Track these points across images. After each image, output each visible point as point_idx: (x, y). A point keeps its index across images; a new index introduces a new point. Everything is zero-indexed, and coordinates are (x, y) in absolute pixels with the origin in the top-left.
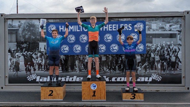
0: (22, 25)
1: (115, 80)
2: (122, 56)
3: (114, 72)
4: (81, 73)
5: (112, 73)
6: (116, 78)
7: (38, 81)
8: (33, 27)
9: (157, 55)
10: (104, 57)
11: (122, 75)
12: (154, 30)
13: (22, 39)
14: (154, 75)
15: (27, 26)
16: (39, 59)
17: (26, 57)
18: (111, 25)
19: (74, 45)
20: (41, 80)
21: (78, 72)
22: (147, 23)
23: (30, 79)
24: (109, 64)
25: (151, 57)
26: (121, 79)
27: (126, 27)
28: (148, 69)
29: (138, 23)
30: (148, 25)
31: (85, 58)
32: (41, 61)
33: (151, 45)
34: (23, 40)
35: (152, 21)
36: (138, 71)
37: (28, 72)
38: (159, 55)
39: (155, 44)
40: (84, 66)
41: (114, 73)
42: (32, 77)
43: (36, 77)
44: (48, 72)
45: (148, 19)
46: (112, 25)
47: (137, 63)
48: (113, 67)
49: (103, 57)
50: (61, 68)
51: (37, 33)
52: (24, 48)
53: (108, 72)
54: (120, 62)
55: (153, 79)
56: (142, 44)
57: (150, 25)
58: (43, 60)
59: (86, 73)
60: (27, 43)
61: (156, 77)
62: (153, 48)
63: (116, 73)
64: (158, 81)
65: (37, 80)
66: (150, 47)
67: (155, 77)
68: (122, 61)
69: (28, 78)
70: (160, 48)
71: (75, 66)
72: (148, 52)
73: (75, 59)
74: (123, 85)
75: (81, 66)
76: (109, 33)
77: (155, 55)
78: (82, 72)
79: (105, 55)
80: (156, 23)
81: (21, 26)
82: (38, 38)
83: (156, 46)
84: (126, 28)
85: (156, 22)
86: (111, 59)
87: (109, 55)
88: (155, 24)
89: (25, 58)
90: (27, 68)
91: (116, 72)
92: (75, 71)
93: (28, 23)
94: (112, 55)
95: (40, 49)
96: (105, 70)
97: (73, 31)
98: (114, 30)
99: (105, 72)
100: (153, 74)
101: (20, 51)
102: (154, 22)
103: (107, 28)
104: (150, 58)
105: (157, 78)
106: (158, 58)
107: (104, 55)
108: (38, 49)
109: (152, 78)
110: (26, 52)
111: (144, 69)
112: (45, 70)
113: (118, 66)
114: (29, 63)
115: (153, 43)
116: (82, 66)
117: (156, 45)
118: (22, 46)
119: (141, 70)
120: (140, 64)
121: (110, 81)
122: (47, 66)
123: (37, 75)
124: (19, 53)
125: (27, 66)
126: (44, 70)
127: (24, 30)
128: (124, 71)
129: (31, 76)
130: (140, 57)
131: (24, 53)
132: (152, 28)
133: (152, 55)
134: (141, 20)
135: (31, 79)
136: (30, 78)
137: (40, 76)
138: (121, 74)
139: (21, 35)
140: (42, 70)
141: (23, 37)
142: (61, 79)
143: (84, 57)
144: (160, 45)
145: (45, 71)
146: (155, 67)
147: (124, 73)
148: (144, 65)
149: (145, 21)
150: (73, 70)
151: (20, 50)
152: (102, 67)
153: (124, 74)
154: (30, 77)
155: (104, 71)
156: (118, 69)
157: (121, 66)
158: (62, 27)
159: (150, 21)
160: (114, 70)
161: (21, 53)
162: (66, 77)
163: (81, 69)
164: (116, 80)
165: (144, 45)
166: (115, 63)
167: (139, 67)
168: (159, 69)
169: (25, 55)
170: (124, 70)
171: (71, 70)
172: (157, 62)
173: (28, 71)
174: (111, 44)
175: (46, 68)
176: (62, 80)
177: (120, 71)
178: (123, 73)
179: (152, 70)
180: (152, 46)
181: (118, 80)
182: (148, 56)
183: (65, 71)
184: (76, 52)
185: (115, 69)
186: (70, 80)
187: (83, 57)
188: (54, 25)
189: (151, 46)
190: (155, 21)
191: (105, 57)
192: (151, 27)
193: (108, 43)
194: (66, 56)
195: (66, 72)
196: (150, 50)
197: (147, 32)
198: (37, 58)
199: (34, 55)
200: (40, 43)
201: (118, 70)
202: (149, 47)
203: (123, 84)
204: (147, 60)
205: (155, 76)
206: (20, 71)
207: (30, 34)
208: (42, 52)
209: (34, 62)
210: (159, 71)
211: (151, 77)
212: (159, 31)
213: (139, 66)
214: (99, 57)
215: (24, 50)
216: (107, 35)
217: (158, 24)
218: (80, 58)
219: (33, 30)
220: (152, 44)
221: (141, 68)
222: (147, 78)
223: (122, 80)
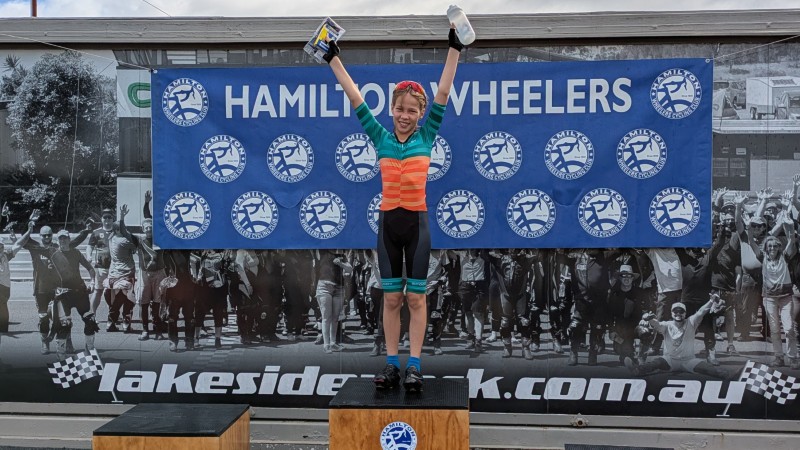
0: (26, 78)
1: (534, 393)
2: (575, 260)
3: (528, 347)
4: (345, 350)
5: (514, 352)
6: (543, 380)
7: (111, 390)
8: (84, 92)
9: (776, 258)
10: (473, 261)
11: (576, 363)
12: (759, 111)
13: (25, 160)
14: (755, 371)
15: (52, 85)
16: (116, 267)
17: (43, 258)
18: (515, 84)
19: (308, 195)
20: (125, 386)
21: (329, 344)
22: (720, 73)
23: (64, 380)
24: (503, 300)
25: (740, 264)
26: (565, 388)
27: (602, 97)
28: (725, 335)
29: (666, 70)
30: (727, 84)
31: (369, 269)
32: (125, 282)
33: (739, 200)
34: (31, 162)
35: (750, 62)
36: (666, 347)
37: (55, 340)
38: (786, 257)
39: (765, 195)
40: (362, 313)
41: (526, 352)
42: (78, 368)
43: (99, 367)
44: (163, 338)
45: (724, 52)
46: (522, 84)
47: (660, 298)
48: (525, 321)
49: (466, 260)
50: (233, 319)
51: (106, 124)
52: (33, 205)
53: (494, 344)
54: (562, 294)
55: (748, 393)
56: (691, 191)
57: (735, 86)
58: (139, 275)
59: (374, 352)
60: (49, 182)
61: (767, 382)
62: (751, 215)
63: (541, 353)
64: (781, 401)
65: (106, 386)
66: (733, 207)
67: (760, 379)
68: (571, 285)
69: (52, 371)
70: (791, 216)
71: (311, 312)
72: (726, 235)
73: (313, 271)
74: (580, 422)
75: (347, 311)
76: (504, 130)
77: (766, 257)
78: (352, 342)
79: (478, 250)
80: (770, 74)
81: (18, 84)
82: (109, 150)
83: (769, 205)
84: (598, 101)
85: (773, 67)
86: (510, 274)
87: (504, 251)
88: (765, 79)
89: (37, 263)
90: (49, 315)
91: (542, 346)
92: (315, 339)
93: (57, 70)
94: (520, 250)
95: (123, 216)
96: (478, 335)
97: (302, 114)
98: (528, 110)
99: (479, 348)
100: (750, 364)
101: (11, 224)
102: (758, 65)
103: (491, 98)
104: (734, 272)
105: (773, 385)
106: (777, 275)
107: (476, 252)
108: (112, 216)
109: (745, 383)
110: (45, 229)
111: (702, 335)
112: (146, 328)
113: (552, 314)
114: (59, 292)
115: (751, 187)
116: (353, 313)
117: (767, 201)
118: (25, 194)
119: (680, 340)
120: (674, 306)
121: (508, 395)
122: (155, 307)
123: (105, 355)
124: (7, 232)
125: (51, 305)
126: (140, 332)
127: (34, 108)
128: (588, 343)
129: (69, 360)
130: (675, 265)
131: (32, 236)
132: (750, 101)
133: (748, 257)
134: (687, 56)
135: (70, 378)
136: (68, 373)
137: (118, 365)
138: (566, 360)
139: (18, 134)
140: (129, 331)
141: (28, 147)
142: (235, 382)
143: (362, 264)
144: (794, 198)
145: (145, 334)
146: (764, 322)
147: (584, 356)
148: (699, 313)
149: (707, 61)
150: (298, 333)
151: (12, 219)
152: (463, 318)
153: (586, 361)
154: (66, 368)
155: (470, 344)
156: (552, 331)
157: (566, 312)
158: (237, 94)
159: (737, 63)
160: (528, 337)
161: (20, 237)
162: (262, 372)
163: (348, 328)
164: (542, 393)
165: (703, 196)
166: (533, 295)
167: (670, 324)
168: (783, 337)
169: (42, 245)
170: (588, 336)
171: (290, 331)
172: (777, 293)
173: (52, 334)
174: (515, 192)
175: (151, 318)
176: (238, 388)
177: (562, 343)
178: (576, 357)
179: (746, 338)
180: (745, 201)
181: (553, 390)
182: (723, 258)
183: (258, 340)
184: (316, 233)
185: (532, 332)
186: (286, 388)
187: (356, 264)
188: (194, 82)
189: (741, 205)
190: (767, 61)
191: (479, 264)
192: (744, 95)
193: (497, 184)
194: (265, 254)
195: (262, 343)
196: (733, 226)
197: (721, 125)
198: (105, 263)
199: (89, 247)
200: (119, 180)
201: (549, 336)
202: (731, 209)
203: (580, 417)
204: (719, 281)
205: (762, 373)
206: (12, 334)
207: (69, 133)
208: (130, 228)
209: (89, 285)
210: (786, 348)
211: (736, 378)
212: (787, 118)
213: (672, 319)
214: (447, 262)
215: (34, 217)
216: (492, 140)
217: (782, 82)
218: (338, 269)
219: (82, 107)
220: (746, 194)
221: (680, 327)
222: (719, 384)
223: (575, 394)
